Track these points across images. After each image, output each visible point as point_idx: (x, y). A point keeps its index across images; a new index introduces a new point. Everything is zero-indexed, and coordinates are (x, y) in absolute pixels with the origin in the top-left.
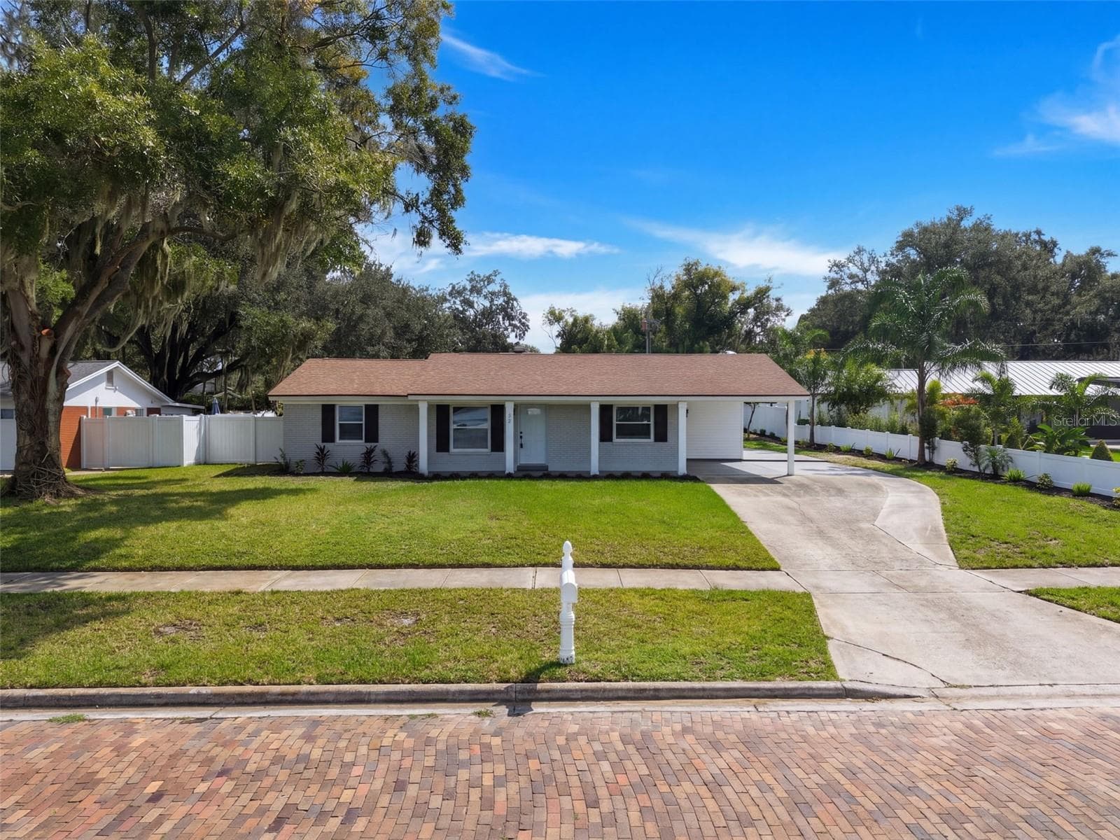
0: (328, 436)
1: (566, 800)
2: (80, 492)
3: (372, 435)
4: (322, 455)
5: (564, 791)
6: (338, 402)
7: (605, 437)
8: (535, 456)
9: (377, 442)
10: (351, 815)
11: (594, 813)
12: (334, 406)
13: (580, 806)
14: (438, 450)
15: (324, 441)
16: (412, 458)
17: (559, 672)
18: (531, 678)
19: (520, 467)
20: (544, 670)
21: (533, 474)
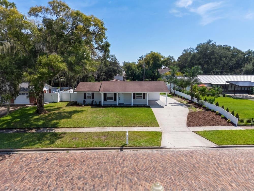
0: (85, 98)
1: (127, 162)
2: (47, 112)
3: (93, 98)
4: (84, 102)
5: (127, 160)
6: (87, 92)
7: (134, 98)
8: (122, 101)
9: (94, 99)
10: (105, 163)
11: (130, 163)
12: (86, 93)
13: (128, 162)
14: (105, 101)
15: (84, 99)
16: (100, 102)
17: (126, 145)
18: (123, 146)
19: (119, 104)
20: (124, 145)
21: (121, 105)
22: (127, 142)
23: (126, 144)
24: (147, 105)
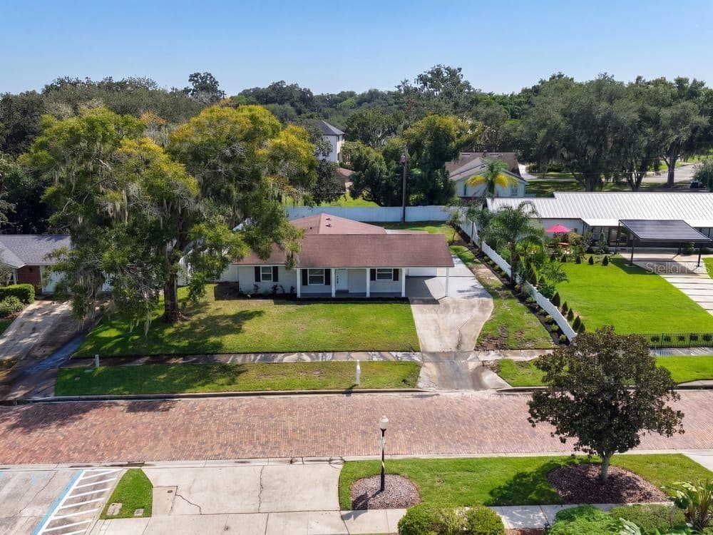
0: (257, 279)
3: (276, 279)
4: (256, 288)
6: (261, 266)
7: (373, 278)
8: (343, 286)
9: (278, 281)
12: (259, 268)
14: (303, 285)
15: (256, 281)
16: (293, 288)
17: (356, 387)
18: (351, 388)
19: (338, 292)
20: (353, 386)
21: (345, 298)
22: (358, 382)
23: (355, 385)
24: (403, 295)
